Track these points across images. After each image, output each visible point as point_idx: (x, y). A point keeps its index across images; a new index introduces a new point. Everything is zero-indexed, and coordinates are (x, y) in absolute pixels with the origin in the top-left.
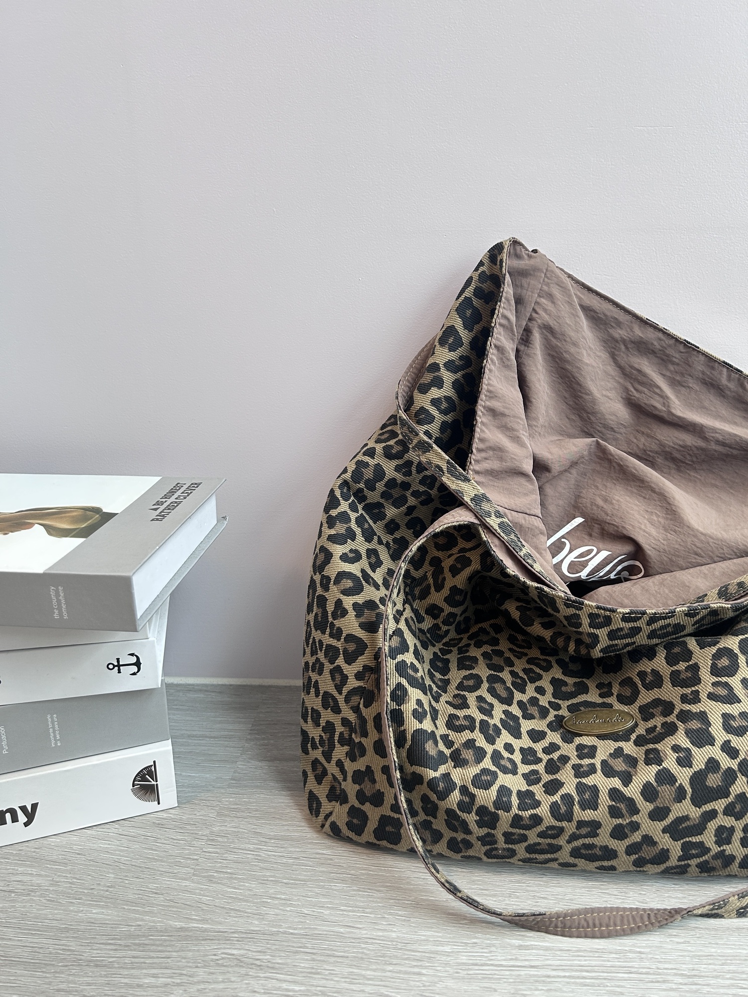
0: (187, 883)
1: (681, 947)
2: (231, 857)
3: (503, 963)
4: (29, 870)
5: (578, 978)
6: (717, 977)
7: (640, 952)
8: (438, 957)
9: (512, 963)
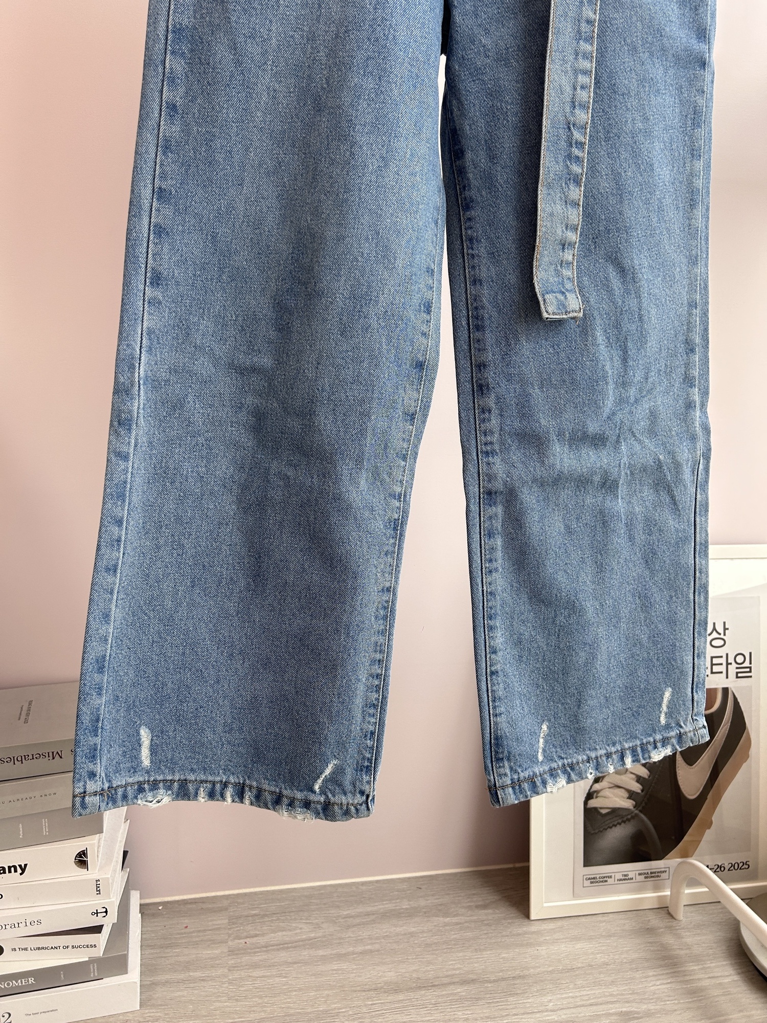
0: (227, 1004)
1: (432, 993)
2: (242, 989)
3: (366, 1011)
4: (151, 1011)
5: (394, 1012)
6: (445, 1003)
7: (417, 998)
8: (340, 1014)
9: (369, 1011)
